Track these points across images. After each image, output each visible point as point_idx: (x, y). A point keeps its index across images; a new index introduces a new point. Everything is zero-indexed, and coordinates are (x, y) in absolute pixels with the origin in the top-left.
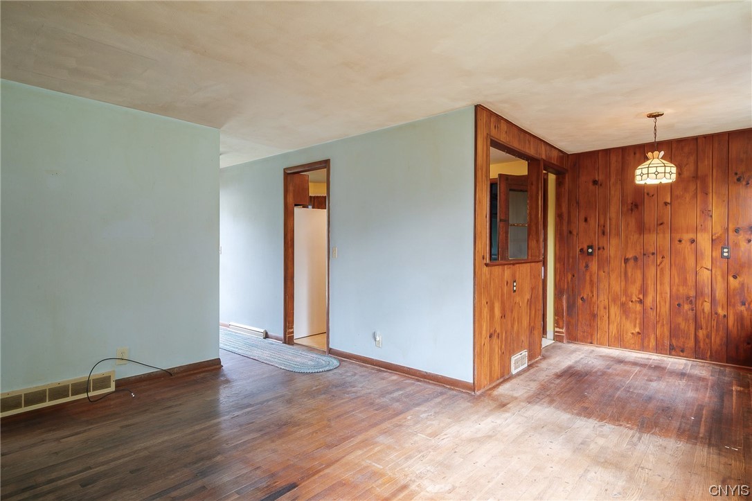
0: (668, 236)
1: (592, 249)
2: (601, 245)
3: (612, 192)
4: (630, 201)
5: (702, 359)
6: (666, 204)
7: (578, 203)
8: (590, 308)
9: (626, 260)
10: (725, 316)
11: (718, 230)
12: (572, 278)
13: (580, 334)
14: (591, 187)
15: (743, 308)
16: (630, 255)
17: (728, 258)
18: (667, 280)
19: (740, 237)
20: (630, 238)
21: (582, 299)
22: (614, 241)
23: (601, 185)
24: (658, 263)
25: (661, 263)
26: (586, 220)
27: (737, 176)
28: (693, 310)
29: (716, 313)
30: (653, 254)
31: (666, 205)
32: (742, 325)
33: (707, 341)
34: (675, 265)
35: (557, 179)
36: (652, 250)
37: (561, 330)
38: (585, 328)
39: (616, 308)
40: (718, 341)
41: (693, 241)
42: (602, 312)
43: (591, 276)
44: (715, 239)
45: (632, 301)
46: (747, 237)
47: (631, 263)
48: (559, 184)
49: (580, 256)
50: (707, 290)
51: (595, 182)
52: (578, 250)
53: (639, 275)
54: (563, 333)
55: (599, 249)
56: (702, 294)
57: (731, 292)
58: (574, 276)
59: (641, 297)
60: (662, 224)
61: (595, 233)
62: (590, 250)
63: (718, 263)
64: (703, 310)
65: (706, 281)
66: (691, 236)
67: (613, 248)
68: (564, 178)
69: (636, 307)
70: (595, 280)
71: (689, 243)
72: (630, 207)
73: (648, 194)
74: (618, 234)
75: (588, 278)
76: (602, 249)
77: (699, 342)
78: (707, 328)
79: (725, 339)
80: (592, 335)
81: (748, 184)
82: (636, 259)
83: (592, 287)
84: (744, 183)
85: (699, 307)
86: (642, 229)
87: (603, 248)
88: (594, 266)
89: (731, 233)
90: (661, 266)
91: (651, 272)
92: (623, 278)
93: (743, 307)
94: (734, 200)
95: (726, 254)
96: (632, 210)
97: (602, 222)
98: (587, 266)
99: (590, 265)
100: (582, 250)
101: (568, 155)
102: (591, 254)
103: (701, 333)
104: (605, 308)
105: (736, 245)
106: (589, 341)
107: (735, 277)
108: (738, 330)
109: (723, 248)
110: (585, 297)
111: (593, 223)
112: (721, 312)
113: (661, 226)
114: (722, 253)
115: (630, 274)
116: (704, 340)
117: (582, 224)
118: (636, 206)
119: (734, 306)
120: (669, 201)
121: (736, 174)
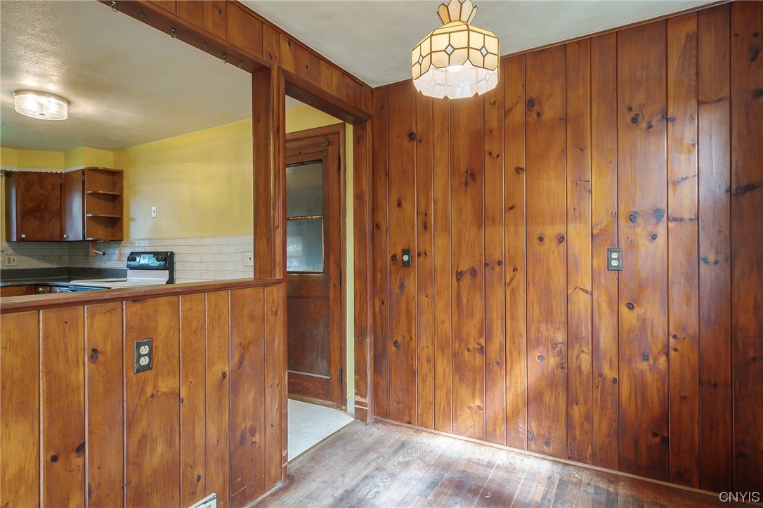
0: (522, 230)
1: (408, 254)
2: (422, 249)
3: (437, 153)
4: (463, 169)
5: (579, 460)
6: (518, 170)
7: (387, 174)
8: (407, 360)
9: (459, 275)
10: (614, 380)
11: (603, 218)
12: (380, 308)
13: (393, 407)
14: (406, 144)
15: (644, 366)
16: (464, 267)
17: (618, 270)
18: (521, 311)
19: (639, 230)
20: (464, 235)
21: (396, 343)
22: (441, 241)
23: (420, 141)
24: (508, 281)
25: (512, 280)
26: (399, 204)
27: (633, 114)
28: (562, 368)
29: (600, 375)
30: (500, 263)
31: (519, 173)
32: (644, 397)
33: (587, 425)
34: (534, 284)
35: (355, 131)
36: (497, 256)
37: (363, 400)
38: (400, 395)
39: (445, 361)
40: (604, 427)
41: (561, 239)
42: (425, 368)
43: (408, 304)
44: (597, 235)
45: (469, 350)
46: (650, 228)
47: (467, 280)
48: (358, 140)
49: (392, 267)
50: (585, 332)
51: (412, 136)
52: (389, 258)
53: (478, 303)
54: (364, 404)
55: (419, 255)
56: (578, 339)
57: (624, 335)
58: (383, 303)
59: (482, 342)
60: (512, 208)
61: (413, 226)
62: (406, 258)
63: (602, 281)
64: (580, 367)
65: (583, 313)
66: (559, 229)
67: (440, 252)
68: (364, 129)
69: (475, 359)
70: (414, 311)
71: (555, 243)
72: (463, 179)
73: (490, 154)
74: (446, 228)
75: (403, 306)
76: (423, 256)
77: (574, 428)
78: (586, 403)
79: (615, 425)
80: (410, 408)
81: (650, 127)
82: (473, 272)
83: (410, 322)
84: (644, 125)
85: (574, 364)
86: (481, 218)
87: (425, 254)
88: (412, 286)
89: (622, 222)
90: (512, 285)
91: (498, 295)
92: (454, 306)
93: (645, 363)
94: (627, 159)
95: (614, 263)
96: (466, 184)
97: (423, 207)
98: (402, 286)
99: (406, 284)
100: (394, 257)
101: (372, 90)
102: (406, 264)
103: (577, 411)
104: (429, 361)
105: (633, 245)
106: (407, 418)
107: (631, 307)
108: (636, 408)
109: (610, 251)
110: (399, 341)
111: (410, 208)
112: (609, 373)
113: (512, 211)
114: (609, 260)
115: (465, 301)
116: (582, 425)
117: (395, 211)
118: (473, 176)
119: (630, 362)
120: (523, 165)
121: (630, 109)
